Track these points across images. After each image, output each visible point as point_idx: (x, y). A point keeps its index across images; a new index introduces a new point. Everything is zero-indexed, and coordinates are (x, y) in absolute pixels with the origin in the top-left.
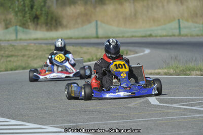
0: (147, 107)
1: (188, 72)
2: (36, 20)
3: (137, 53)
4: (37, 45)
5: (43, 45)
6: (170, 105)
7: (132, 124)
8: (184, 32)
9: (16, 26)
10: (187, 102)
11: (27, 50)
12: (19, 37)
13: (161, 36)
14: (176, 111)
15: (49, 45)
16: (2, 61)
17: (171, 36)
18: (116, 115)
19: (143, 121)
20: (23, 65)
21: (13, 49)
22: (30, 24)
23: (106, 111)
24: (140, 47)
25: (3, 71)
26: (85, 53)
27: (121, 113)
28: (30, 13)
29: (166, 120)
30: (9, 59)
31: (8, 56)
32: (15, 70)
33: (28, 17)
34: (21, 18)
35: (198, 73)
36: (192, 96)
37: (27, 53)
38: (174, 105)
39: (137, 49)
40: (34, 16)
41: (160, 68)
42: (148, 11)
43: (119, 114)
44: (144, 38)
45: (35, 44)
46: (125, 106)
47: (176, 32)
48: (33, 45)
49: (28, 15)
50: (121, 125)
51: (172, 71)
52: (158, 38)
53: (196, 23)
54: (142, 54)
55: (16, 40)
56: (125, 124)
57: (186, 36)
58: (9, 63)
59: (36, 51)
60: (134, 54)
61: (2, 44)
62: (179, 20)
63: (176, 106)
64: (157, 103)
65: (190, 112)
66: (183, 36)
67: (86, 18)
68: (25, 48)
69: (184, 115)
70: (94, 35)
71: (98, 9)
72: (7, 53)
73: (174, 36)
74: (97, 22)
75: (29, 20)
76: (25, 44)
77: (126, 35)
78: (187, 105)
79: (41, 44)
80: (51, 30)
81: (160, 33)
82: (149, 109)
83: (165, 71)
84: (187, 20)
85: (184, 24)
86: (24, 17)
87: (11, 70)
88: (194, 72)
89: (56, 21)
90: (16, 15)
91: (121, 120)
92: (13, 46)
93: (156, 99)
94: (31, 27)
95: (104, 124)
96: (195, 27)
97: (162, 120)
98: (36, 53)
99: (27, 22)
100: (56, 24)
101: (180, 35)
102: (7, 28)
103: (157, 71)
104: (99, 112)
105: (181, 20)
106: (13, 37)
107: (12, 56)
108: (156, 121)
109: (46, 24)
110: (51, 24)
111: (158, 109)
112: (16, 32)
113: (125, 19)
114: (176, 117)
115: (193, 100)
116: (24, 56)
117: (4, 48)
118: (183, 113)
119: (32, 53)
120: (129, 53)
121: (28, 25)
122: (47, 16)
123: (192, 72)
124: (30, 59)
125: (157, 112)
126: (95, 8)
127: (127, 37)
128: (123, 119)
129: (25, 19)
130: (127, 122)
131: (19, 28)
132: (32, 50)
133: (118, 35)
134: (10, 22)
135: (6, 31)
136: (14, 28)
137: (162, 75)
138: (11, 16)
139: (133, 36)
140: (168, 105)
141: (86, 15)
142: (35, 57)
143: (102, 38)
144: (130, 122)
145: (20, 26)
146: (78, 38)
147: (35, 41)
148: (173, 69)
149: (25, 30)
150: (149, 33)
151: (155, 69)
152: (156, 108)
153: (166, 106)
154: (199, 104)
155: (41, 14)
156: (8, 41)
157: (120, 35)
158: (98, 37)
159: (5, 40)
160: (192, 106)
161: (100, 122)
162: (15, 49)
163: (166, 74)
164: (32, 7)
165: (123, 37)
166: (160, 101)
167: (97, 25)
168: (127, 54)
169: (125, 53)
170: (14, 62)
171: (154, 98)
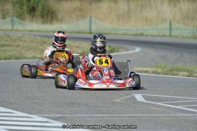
0: (133, 103)
1: (176, 72)
2: (32, 12)
3: (128, 50)
4: (31, 36)
5: (37, 37)
6: (155, 103)
7: (116, 119)
8: (174, 33)
9: (13, 16)
10: (171, 101)
11: (21, 41)
12: (15, 28)
13: (152, 36)
14: (160, 109)
15: (43, 37)
17: (161, 36)
18: (102, 109)
19: (128, 116)
20: (17, 55)
21: (9, 39)
22: (26, 15)
23: (92, 105)
24: (131, 45)
26: (77, 47)
27: (107, 108)
28: (27, 5)
29: (150, 117)
30: (3, 48)
31: (3, 46)
32: (9, 59)
33: (25, 9)
34: (19, 10)
35: (185, 73)
36: (177, 96)
37: (21, 43)
38: (159, 103)
39: (128, 47)
40: (31, 8)
41: (148, 67)
43: (105, 109)
44: (136, 37)
45: (30, 35)
46: (112, 101)
47: (167, 33)
48: (27, 36)
49: (25, 7)
50: (107, 119)
51: (160, 70)
52: (149, 37)
53: (187, 25)
54: (132, 52)
55: (12, 30)
56: (110, 119)
57: (176, 37)
58: (3, 52)
59: (30, 42)
60: (125, 51)
62: (170, 21)
63: (161, 104)
64: (143, 100)
65: (174, 111)
66: (173, 37)
67: (81, 14)
68: (20, 39)
69: (168, 113)
70: (88, 30)
71: (93, 6)
72: (2, 42)
73: (165, 36)
74: (91, 17)
75: (26, 12)
76: (20, 35)
77: (119, 32)
78: (172, 104)
79: (35, 35)
80: (47, 23)
81: (152, 32)
82: (135, 105)
83: (154, 69)
84: (178, 22)
85: (175, 25)
86: (21, 8)
87: (5, 59)
88: (182, 72)
89: (52, 14)
90: (14, 6)
91: (106, 114)
92: (9, 36)
93: (142, 96)
94: (27, 19)
95: (90, 117)
96: (186, 29)
97: (146, 117)
98: (30, 44)
99: (24, 14)
100: (52, 17)
101: (170, 36)
102: (4, 18)
103: (145, 69)
104: (86, 105)
105: (172, 22)
106: (10, 27)
107: (7, 45)
108: (141, 117)
109: (42, 17)
110: (47, 17)
111: (143, 106)
112: (13, 22)
113: (119, 17)
114: (160, 115)
115: (178, 99)
116: (18, 46)
118: (167, 111)
119: (27, 44)
120: (120, 49)
121: (25, 17)
122: (44, 9)
123: (179, 73)
124: (24, 50)
126: (91, 4)
127: (120, 35)
128: (109, 114)
129: (22, 10)
130: (112, 117)
131: (15, 18)
132: (26, 41)
133: (111, 32)
134: (8, 12)
135: (3, 21)
136: (11, 18)
137: (150, 73)
138: (9, 7)
139: (125, 34)
140: (153, 103)
141: (81, 10)
142: (29, 48)
144: (115, 116)
145: (17, 17)
146: (71, 32)
147: (30, 33)
148: (161, 68)
149: (21, 21)
150: (141, 32)
151: (143, 67)
153: (151, 104)
154: (183, 104)
155: (38, 6)
156: (4, 30)
157: (113, 32)
158: (91, 33)
159: (1, 30)
160: (176, 105)
161: (86, 115)
162: (10, 39)
163: (154, 72)
165: (115, 34)
166: (146, 98)
167: (91, 21)
168: (118, 51)
169: (116, 49)
170: (8, 51)
171: (140, 95)
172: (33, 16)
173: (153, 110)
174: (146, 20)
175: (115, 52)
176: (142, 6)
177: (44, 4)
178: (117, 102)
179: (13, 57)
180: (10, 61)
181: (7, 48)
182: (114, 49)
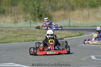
0: (90, 60)
2: (40, 17)
3: (88, 34)
5: (43, 30)
9: (30, 20)
11: (35, 32)
12: (32, 26)
16: (22, 37)
20: (33, 39)
21: (28, 31)
25: (23, 42)
26: (63, 34)
27: (77, 63)
28: (37, 14)
30: (26, 36)
32: (29, 42)
33: (37, 16)
34: (33, 16)
37: (35, 33)
40: (40, 15)
42: (95, 14)
44: (92, 27)
54: (91, 35)
55: (30, 27)
58: (26, 38)
59: (40, 32)
60: (87, 35)
61: (23, 29)
64: (95, 58)
67: (65, 17)
70: (68, 25)
71: (71, 13)
72: (25, 33)
74: (70, 19)
75: (37, 18)
76: (34, 29)
77: (84, 25)
82: (91, 61)
87: (27, 41)
90: (31, 15)
93: (95, 56)
94: (38, 21)
98: (40, 34)
99: (36, 18)
106: (29, 26)
113: (84, 18)
116: (33, 35)
117: (24, 31)
119: (38, 34)
120: (84, 34)
124: (37, 36)
125: (95, 63)
126: (69, 12)
127: (84, 27)
128: (78, 66)
131: (32, 21)
132: (37, 32)
134: (28, 18)
135: (25, 22)
137: (99, 45)
139: (87, 26)
140: (100, 60)
141: (65, 15)
142: (39, 35)
143: (72, 27)
149: (35, 22)
150: (95, 25)
152: (94, 61)
155: (43, 14)
156: (26, 27)
157: (81, 26)
158: (70, 26)
159: (25, 27)
164: (38, 11)
165: (82, 26)
166: (97, 57)
167: (70, 20)
168: (83, 35)
169: (83, 34)
170: (28, 38)
171: (94, 56)
172: (41, 20)
173: (100, 63)
174: (97, 19)
175: (82, 36)
176: (95, 12)
177: (46, 13)
178: (82, 60)
179: (31, 40)
180: (30, 42)
181: (28, 36)
182: (82, 34)
